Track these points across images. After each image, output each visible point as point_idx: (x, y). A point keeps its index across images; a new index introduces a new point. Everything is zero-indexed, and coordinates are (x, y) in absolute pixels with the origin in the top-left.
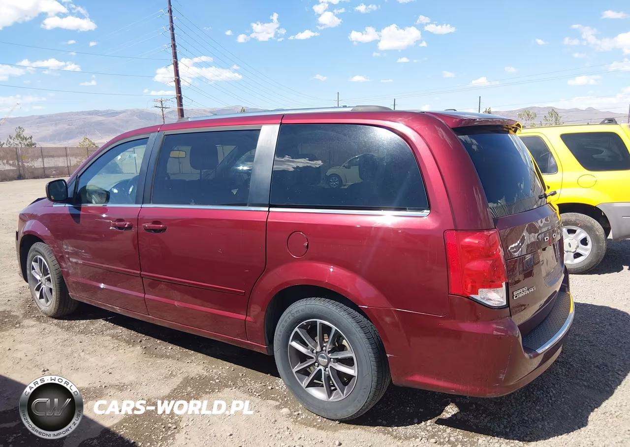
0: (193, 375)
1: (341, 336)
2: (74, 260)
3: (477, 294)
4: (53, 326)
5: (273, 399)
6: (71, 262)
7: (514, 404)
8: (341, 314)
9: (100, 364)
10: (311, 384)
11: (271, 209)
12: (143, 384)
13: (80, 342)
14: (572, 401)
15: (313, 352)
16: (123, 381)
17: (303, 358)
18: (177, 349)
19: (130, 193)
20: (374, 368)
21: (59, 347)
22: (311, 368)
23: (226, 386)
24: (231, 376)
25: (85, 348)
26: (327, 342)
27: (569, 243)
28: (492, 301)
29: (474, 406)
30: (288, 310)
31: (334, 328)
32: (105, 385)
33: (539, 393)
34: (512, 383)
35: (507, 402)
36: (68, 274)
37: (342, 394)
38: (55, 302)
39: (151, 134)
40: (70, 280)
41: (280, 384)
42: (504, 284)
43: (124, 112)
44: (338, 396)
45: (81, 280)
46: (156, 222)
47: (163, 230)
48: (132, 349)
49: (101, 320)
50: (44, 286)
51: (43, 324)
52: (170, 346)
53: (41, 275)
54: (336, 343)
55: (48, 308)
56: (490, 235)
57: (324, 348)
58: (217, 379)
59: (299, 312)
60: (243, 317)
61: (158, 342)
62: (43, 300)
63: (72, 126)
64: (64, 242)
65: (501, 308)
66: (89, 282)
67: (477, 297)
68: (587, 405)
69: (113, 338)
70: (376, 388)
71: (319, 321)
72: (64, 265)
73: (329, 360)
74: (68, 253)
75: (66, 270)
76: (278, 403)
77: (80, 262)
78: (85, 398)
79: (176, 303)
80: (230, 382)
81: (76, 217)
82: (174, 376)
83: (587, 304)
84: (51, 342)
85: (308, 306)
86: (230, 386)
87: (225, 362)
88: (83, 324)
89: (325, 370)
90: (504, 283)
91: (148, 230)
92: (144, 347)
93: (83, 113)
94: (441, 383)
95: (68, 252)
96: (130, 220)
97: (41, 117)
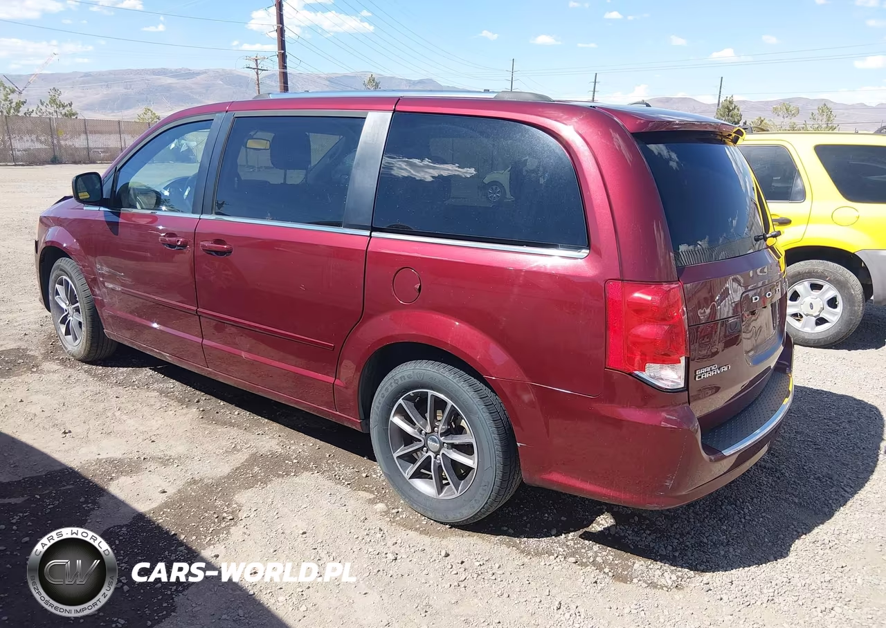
0: (263, 451)
1: (458, 414)
2: (111, 286)
3: (643, 370)
4: (81, 373)
5: (366, 490)
6: (107, 288)
7: (692, 520)
8: (460, 385)
9: (141, 428)
10: (417, 475)
11: (374, 234)
12: (196, 458)
13: (117, 397)
14: (773, 523)
15: (421, 434)
16: (169, 453)
17: (408, 439)
18: (245, 416)
19: (185, 197)
20: (500, 459)
21: (87, 402)
22: (418, 453)
23: (306, 469)
24: (315, 457)
25: (122, 406)
26: (440, 421)
27: (811, 304)
28: (663, 382)
29: (636, 519)
30: (390, 375)
31: (450, 403)
32: (145, 456)
33: (729, 507)
34: (684, 493)
35: (682, 516)
36: (102, 304)
37: (456, 492)
38: (85, 341)
39: (217, 114)
40: (105, 314)
41: (377, 471)
42: (683, 360)
43: (205, 72)
44: (451, 493)
45: (119, 313)
46: (218, 241)
47: (229, 252)
48: (185, 411)
49: (147, 369)
50: (71, 318)
51: (69, 370)
52: (237, 411)
53: (67, 302)
54: (453, 423)
55: (76, 348)
56: (669, 290)
57: (436, 429)
58: (296, 458)
59: (405, 379)
60: (331, 379)
61: (222, 404)
62: (70, 337)
63: (130, 90)
64: (97, 260)
65: (676, 391)
66: (130, 317)
67: (645, 375)
68: (792, 529)
69: (161, 394)
70: (501, 487)
71: (430, 392)
72: (98, 292)
73: (442, 444)
74: (103, 275)
75: (100, 298)
76: (372, 496)
77: (119, 288)
78: (116, 473)
79: (244, 354)
80: (312, 463)
81: (113, 226)
82: (238, 451)
83: (824, 391)
84: (77, 395)
85: (417, 371)
86: (312, 470)
87: (309, 437)
88: (122, 373)
89: (435, 458)
90: (684, 357)
91: (209, 251)
92: (201, 409)
93: (146, 71)
94: (587, 486)
95: (102, 273)
96: (185, 235)
97: (87, 75)
